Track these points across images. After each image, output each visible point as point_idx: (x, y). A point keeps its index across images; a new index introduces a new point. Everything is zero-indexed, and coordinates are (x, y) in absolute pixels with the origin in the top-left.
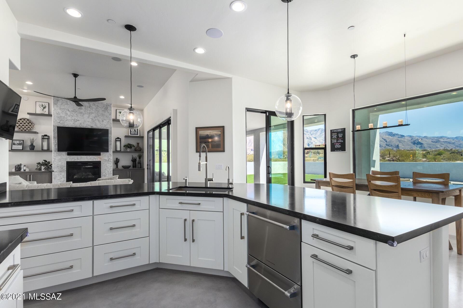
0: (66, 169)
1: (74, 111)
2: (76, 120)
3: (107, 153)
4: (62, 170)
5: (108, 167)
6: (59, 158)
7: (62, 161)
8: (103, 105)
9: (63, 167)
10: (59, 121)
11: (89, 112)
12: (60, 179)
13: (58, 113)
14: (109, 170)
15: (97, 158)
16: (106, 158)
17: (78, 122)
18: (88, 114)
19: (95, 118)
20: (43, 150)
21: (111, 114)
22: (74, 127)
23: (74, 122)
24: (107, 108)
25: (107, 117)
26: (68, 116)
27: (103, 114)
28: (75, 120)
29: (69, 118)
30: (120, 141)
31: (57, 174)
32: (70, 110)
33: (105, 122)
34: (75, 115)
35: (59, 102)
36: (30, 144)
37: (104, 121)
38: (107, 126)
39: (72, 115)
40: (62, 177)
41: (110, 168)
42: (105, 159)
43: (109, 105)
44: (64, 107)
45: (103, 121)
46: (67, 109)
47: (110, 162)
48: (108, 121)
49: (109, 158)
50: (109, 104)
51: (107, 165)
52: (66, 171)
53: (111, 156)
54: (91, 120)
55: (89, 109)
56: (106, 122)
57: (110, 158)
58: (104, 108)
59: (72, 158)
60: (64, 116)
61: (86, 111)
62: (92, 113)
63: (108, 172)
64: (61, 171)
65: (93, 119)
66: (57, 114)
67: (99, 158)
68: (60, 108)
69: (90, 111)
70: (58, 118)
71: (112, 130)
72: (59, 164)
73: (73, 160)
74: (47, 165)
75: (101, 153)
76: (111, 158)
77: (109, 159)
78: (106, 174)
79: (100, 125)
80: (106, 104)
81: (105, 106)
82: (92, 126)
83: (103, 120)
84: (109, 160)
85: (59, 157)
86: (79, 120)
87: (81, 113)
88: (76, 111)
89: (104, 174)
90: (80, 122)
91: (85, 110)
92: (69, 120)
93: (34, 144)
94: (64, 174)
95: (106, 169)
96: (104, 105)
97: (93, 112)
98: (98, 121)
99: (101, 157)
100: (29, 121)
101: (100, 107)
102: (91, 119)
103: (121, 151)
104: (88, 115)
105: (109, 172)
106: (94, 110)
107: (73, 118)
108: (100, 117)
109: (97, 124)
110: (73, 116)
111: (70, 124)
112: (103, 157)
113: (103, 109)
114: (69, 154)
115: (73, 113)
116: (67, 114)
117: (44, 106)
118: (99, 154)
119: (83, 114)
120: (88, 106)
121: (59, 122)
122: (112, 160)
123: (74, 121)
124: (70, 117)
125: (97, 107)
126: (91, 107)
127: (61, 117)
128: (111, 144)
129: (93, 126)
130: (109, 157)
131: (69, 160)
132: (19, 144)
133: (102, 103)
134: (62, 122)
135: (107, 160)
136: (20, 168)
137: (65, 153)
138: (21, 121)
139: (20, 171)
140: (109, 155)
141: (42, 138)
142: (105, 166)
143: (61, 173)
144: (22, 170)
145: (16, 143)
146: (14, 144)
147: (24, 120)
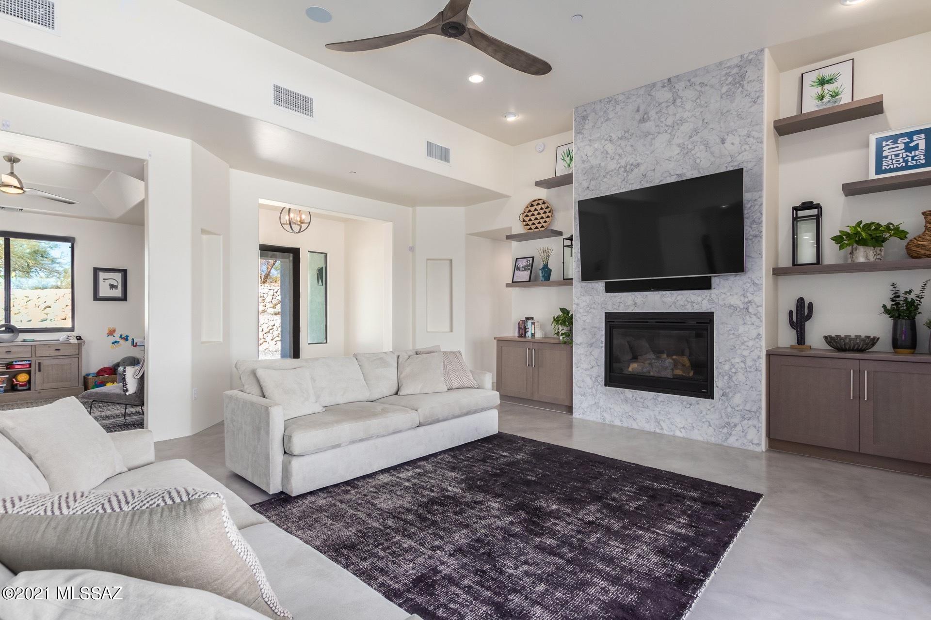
0: (603, 340)
1: (626, 135)
2: (632, 165)
3: (738, 278)
4: (594, 340)
5: (745, 339)
6: (588, 302)
7: (594, 311)
8: (724, 73)
9: (596, 330)
10: (585, 184)
11: (670, 121)
12: (588, 369)
13: (585, 158)
14: (746, 353)
15: (700, 299)
16: (736, 300)
17: (636, 171)
18: (669, 131)
19: (691, 137)
20: (566, 280)
21: (758, 98)
22: (624, 191)
23: (625, 174)
24: (743, 77)
25: (740, 117)
26: (609, 159)
27: (725, 111)
28: (628, 168)
29: (612, 166)
30: (818, 218)
31: (582, 352)
32: (614, 137)
33: (733, 144)
34: (629, 149)
35: (587, 121)
36: (542, 265)
37: (729, 139)
38: (739, 158)
39: (620, 151)
40: (593, 363)
41: (750, 343)
42: (731, 306)
43: (750, 61)
44: (598, 135)
45: (723, 141)
46: (605, 137)
47: (754, 318)
48: (745, 132)
49: (746, 300)
50: (751, 57)
51: (740, 331)
52: (603, 345)
53: (760, 289)
54: (677, 150)
55: (672, 109)
56: (737, 141)
57: (750, 297)
58: (730, 79)
59: (618, 301)
60: (600, 164)
61: (663, 119)
62: (683, 121)
63: (744, 362)
64: (591, 345)
65: (686, 143)
66: (583, 162)
67: (705, 302)
68: (590, 140)
69: (675, 115)
71: (761, 168)
72: (587, 321)
73: (622, 309)
74: (566, 319)
75: (716, 280)
76: (757, 300)
77: (750, 302)
78: (734, 370)
79: (713, 159)
80: (736, 61)
81: (735, 71)
82: (680, 175)
83: (726, 137)
84: (750, 310)
85: (587, 298)
86: (638, 165)
87: (647, 134)
88: (632, 135)
90: (642, 168)
91: (659, 118)
92: (613, 173)
94: (599, 354)
95: (733, 348)
96: (729, 67)
97: (686, 115)
98: (702, 147)
99: (713, 296)
100: (546, 205)
101: (712, 87)
102: (679, 145)
103: (818, 262)
104: (666, 136)
105: (749, 363)
106: (689, 105)
107: (623, 163)
108: (710, 126)
109: (698, 161)
110: (623, 156)
111: (614, 186)
112: (723, 296)
113: (724, 89)
114: (610, 288)
115: (623, 143)
116: (607, 153)
118: (705, 284)
119: (651, 136)
120: (667, 101)
121: (588, 188)
122: (763, 311)
123: (625, 171)
124: (615, 161)
125: (698, 88)
126: (678, 101)
127: (592, 167)
128: (758, 236)
129: (684, 171)
130: (748, 294)
131: (611, 309)
132: (525, 268)
133: (721, 63)
134: (593, 183)
135: (742, 307)
136: (525, 328)
137: (600, 285)
138: (532, 209)
139: (525, 336)
140: (748, 285)
141: (564, 246)
142: (731, 336)
143: (591, 349)
144: (529, 334)
145: (521, 266)
146: (518, 269)
147: (538, 204)
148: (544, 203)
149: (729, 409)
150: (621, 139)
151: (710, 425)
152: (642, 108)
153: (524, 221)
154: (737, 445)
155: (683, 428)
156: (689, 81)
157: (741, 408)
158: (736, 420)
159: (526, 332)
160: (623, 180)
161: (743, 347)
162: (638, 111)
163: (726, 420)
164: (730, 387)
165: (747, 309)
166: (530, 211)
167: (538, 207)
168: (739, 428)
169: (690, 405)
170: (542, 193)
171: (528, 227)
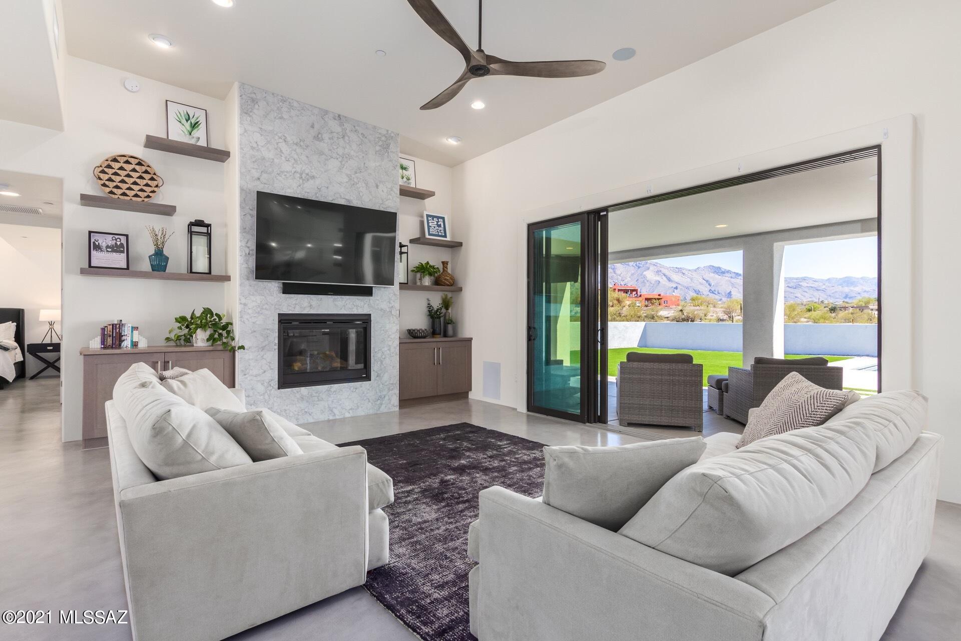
0: (277, 341)
1: (302, 143)
2: (307, 174)
3: (388, 289)
4: (267, 342)
5: (390, 333)
6: (259, 302)
7: (268, 312)
8: (377, 135)
9: (268, 332)
10: (256, 175)
11: (340, 151)
12: (259, 375)
13: (255, 145)
14: (390, 343)
15: (363, 304)
16: (385, 306)
17: (311, 182)
18: (340, 160)
19: (356, 173)
20: (192, 274)
21: (396, 166)
22: (300, 197)
23: (301, 181)
24: (388, 145)
25: (386, 173)
26: (283, 158)
27: (379, 165)
28: (304, 176)
29: (287, 167)
31: (251, 357)
32: (289, 139)
33: (383, 191)
34: (304, 158)
35: (256, 106)
36: (152, 250)
37: (381, 186)
38: (387, 203)
39: (296, 157)
40: (267, 367)
41: (393, 337)
42: (382, 309)
43: (392, 137)
44: (271, 128)
45: (377, 186)
46: (280, 135)
47: (394, 319)
48: (389, 187)
49: (391, 306)
50: (392, 135)
51: (387, 328)
52: (277, 347)
53: (397, 299)
54: (346, 179)
55: (341, 142)
56: (385, 190)
57: (394, 304)
58: (381, 143)
59: (294, 303)
60: (273, 159)
61: (335, 147)
62: (350, 156)
63: (389, 350)
64: (263, 348)
65: (353, 176)
66: (253, 148)
67: (366, 305)
68: (261, 129)
69: (344, 148)
70: (256, 161)
72: (258, 322)
73: (297, 311)
75: (376, 290)
76: (396, 306)
77: (392, 307)
78: (383, 357)
79: (370, 197)
80: (384, 132)
81: (384, 139)
82: (348, 201)
83: (379, 184)
85: (258, 299)
86: (313, 177)
87: (321, 153)
88: (307, 146)
89: (379, 355)
90: (317, 182)
91: (331, 144)
92: (288, 175)
93: (166, 252)
94: (272, 357)
95: (382, 341)
96: (380, 134)
97: (352, 153)
98: (364, 185)
99: (371, 301)
100: (144, 168)
101: (369, 141)
102: (347, 175)
104: (338, 163)
105: (392, 350)
106: (354, 147)
107: (298, 168)
109: (361, 194)
110: (299, 162)
111: (289, 188)
112: (377, 302)
113: (378, 148)
114: (287, 290)
115: (299, 150)
116: (281, 151)
117: (192, 121)
118: (368, 292)
119: (324, 157)
120: (337, 133)
121: (259, 178)
122: (398, 313)
123: (301, 178)
124: (290, 164)
125: (361, 137)
126: (346, 138)
127: (264, 159)
128: (397, 261)
129: (352, 198)
130: (392, 302)
131: (286, 310)
132: (116, 249)
133: (375, 127)
134: (265, 176)
135: (388, 310)
136: (121, 336)
137: (274, 286)
138: (116, 166)
139: (119, 346)
140: (392, 295)
141: (191, 232)
142: (382, 332)
143: (262, 353)
144: (127, 344)
145: (104, 245)
146: (98, 248)
147: (127, 162)
148: (139, 163)
149: (381, 386)
150: (296, 144)
151: (369, 402)
152: (317, 126)
153: (100, 179)
154: (386, 410)
155: (351, 409)
156: (354, 127)
157: (388, 383)
158: (385, 393)
159: (121, 341)
160: (300, 186)
161: (389, 339)
162: (313, 127)
163: (379, 394)
164: (381, 370)
165: (391, 312)
166: (109, 167)
167: (128, 167)
168: (387, 398)
169: (356, 389)
170: (138, 150)
171: (108, 190)
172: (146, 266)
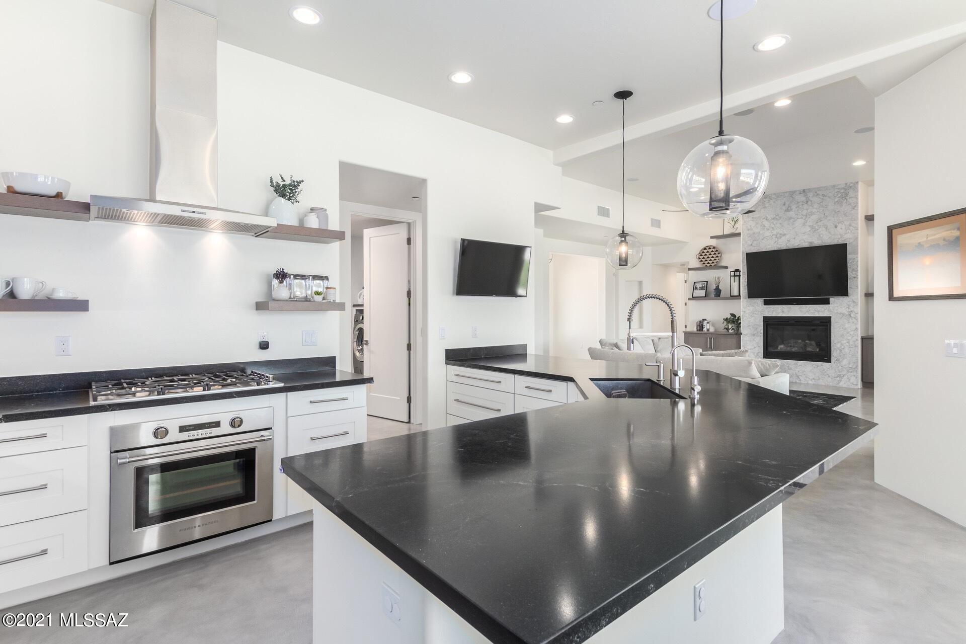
0: (762, 332)
1: (777, 217)
2: (781, 234)
3: (844, 299)
4: (756, 332)
5: (849, 330)
6: (752, 310)
7: (756, 316)
8: (836, 191)
9: (757, 326)
10: (750, 243)
11: (804, 212)
12: (752, 349)
13: (749, 228)
14: (849, 338)
15: (823, 309)
16: (844, 310)
17: (783, 238)
18: (804, 218)
19: (817, 223)
20: (733, 297)
21: (855, 206)
22: (776, 249)
23: (776, 240)
24: (847, 195)
25: (845, 215)
26: (766, 230)
27: (837, 211)
28: (778, 236)
29: (768, 233)
31: (747, 339)
32: (769, 217)
33: (841, 229)
34: (778, 225)
36: (714, 287)
37: (839, 226)
38: (846, 236)
39: (773, 226)
40: (755, 345)
41: (852, 333)
42: (841, 313)
43: (851, 187)
45: (836, 227)
47: (854, 320)
48: (848, 223)
49: (849, 310)
50: (851, 185)
51: (846, 327)
52: (762, 335)
53: (857, 305)
54: (809, 229)
55: (805, 206)
56: (844, 227)
57: (852, 309)
58: (839, 195)
59: (772, 310)
60: (759, 232)
61: (800, 211)
62: (812, 214)
63: (849, 342)
64: (754, 335)
65: (815, 225)
66: (748, 230)
67: (826, 311)
68: (753, 218)
69: (807, 209)
70: (750, 236)
71: (857, 243)
72: (751, 321)
73: (774, 315)
74: (734, 320)
75: (832, 299)
76: (855, 310)
77: (852, 311)
78: (843, 347)
79: (830, 236)
80: (843, 186)
81: (842, 191)
82: (811, 243)
83: (837, 225)
84: (852, 316)
85: (751, 308)
86: (785, 235)
87: (790, 218)
88: (781, 218)
89: (839, 345)
90: (787, 237)
91: (798, 210)
92: (768, 238)
93: (720, 288)
94: (760, 340)
95: (842, 336)
96: (839, 189)
97: (814, 210)
98: (824, 229)
99: (831, 308)
100: (716, 249)
101: (829, 197)
102: (810, 226)
104: (803, 221)
105: (851, 343)
106: (816, 206)
107: (775, 232)
108: (829, 218)
109: (821, 236)
110: (775, 229)
111: (769, 245)
112: (836, 308)
113: (837, 200)
114: (766, 303)
115: (775, 222)
116: (764, 226)
117: (735, 220)
118: (827, 302)
119: (792, 220)
120: (802, 202)
121: (751, 245)
122: (859, 316)
123: (776, 237)
124: (770, 231)
125: (822, 197)
126: (809, 202)
127: (754, 233)
128: (856, 277)
129: (813, 240)
130: (851, 307)
131: (767, 315)
132: (702, 288)
133: (834, 186)
134: (755, 242)
135: (847, 314)
136: (702, 326)
137: (760, 301)
138: (705, 251)
139: (702, 330)
140: (850, 303)
141: (731, 276)
142: (841, 329)
143: (753, 338)
144: (705, 329)
145: (698, 287)
146: (696, 289)
147: (710, 248)
148: (714, 248)
149: (840, 368)
150: (774, 219)
151: (829, 377)
152: (787, 204)
153: (699, 259)
154: (845, 386)
155: (813, 379)
156: (816, 192)
157: (847, 366)
158: (843, 373)
159: (703, 328)
160: (775, 242)
161: (848, 335)
162: (784, 205)
163: (839, 373)
164: (840, 356)
165: (850, 315)
166: (703, 252)
167: (710, 250)
168: (846, 377)
169: (818, 366)
170: (713, 242)
171: (702, 262)
172: (713, 296)
